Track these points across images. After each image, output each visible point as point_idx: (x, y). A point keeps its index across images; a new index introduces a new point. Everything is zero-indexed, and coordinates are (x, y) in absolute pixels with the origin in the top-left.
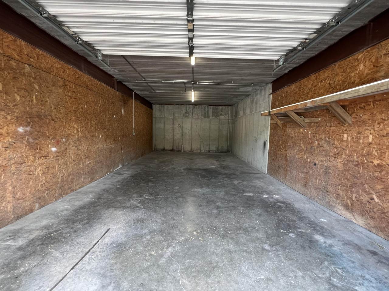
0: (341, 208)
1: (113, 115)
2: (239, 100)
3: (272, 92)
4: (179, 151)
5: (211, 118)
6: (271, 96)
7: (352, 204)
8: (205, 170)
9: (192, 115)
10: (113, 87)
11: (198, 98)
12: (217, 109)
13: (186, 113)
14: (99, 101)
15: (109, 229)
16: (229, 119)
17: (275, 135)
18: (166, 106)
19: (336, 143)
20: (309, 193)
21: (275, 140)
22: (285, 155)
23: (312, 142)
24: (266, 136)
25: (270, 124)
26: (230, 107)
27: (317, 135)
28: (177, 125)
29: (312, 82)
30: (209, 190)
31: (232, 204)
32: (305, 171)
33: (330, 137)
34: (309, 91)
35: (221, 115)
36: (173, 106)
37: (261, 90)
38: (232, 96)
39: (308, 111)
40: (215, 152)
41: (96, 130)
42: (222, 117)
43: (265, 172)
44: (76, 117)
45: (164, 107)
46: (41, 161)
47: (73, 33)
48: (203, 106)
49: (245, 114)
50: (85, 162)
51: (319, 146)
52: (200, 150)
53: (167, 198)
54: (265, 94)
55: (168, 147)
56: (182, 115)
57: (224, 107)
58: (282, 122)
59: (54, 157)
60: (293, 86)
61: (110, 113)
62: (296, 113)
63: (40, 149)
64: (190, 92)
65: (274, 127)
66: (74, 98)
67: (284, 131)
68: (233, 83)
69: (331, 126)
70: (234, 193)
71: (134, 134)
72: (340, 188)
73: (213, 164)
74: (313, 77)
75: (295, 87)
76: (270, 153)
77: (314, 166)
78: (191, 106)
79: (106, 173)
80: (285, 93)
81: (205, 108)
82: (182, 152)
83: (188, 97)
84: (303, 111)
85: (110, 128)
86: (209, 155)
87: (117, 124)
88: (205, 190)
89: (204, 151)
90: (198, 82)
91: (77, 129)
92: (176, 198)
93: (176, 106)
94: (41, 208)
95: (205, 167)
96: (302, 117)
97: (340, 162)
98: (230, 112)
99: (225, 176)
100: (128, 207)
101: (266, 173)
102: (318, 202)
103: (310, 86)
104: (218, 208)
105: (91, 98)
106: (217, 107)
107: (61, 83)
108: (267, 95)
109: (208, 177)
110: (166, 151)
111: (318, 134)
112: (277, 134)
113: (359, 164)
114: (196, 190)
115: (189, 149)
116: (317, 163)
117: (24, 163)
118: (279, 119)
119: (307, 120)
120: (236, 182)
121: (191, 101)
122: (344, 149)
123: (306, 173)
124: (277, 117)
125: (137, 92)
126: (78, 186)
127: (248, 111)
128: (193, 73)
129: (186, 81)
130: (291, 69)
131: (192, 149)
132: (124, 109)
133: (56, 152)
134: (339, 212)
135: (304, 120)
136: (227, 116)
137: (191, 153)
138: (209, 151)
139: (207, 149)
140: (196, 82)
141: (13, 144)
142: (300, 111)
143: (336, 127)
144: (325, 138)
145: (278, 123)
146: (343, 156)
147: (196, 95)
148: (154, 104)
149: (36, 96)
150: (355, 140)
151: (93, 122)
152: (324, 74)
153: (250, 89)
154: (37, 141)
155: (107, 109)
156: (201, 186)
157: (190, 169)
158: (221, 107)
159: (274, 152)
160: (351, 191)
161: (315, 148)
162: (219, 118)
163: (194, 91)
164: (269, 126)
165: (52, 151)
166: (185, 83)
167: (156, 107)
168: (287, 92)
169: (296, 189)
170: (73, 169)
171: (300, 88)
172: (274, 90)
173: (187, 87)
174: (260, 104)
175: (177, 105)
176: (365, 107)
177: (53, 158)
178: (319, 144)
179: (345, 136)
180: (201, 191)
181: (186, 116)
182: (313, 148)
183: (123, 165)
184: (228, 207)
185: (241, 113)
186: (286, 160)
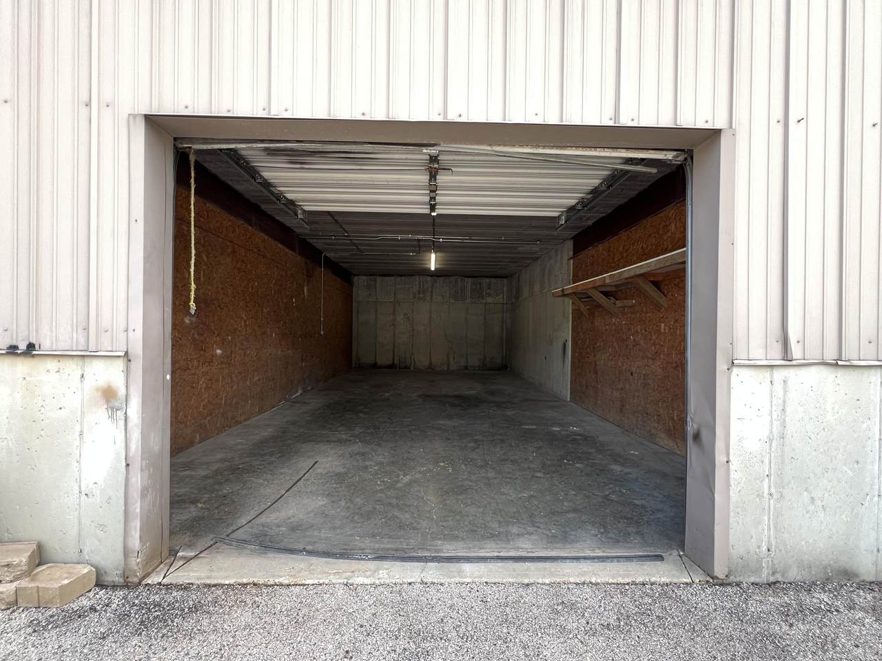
0: (663, 436)
1: (292, 297)
2: (521, 266)
3: (574, 254)
4: (406, 367)
5: (468, 301)
6: (572, 261)
7: (674, 427)
8: (456, 396)
9: (432, 296)
10: (292, 249)
11: (443, 264)
12: (480, 284)
13: (419, 291)
14: (274, 274)
15: (317, 462)
16: (503, 304)
17: (580, 330)
18: (379, 279)
19: (654, 338)
20: (626, 421)
21: (579, 339)
22: (593, 363)
23: (627, 338)
24: (567, 334)
25: (571, 311)
26: (505, 280)
27: (632, 327)
28: (402, 317)
29: (623, 244)
30: (462, 422)
31: (500, 437)
32: (619, 386)
33: (647, 329)
34: (620, 257)
35: (490, 295)
36: (393, 278)
37: (556, 251)
38: (507, 260)
39: (621, 288)
40: (479, 370)
41: (268, 323)
42: (490, 300)
43: (566, 398)
44: (244, 302)
45: (375, 281)
46: (205, 369)
47: (279, 192)
48: (453, 279)
49: (533, 295)
50: (253, 378)
51: (636, 344)
52: (449, 365)
53: (395, 431)
54: (562, 258)
55: (384, 359)
56: (411, 296)
57: (493, 280)
58: (587, 307)
59: (218, 364)
60: (600, 247)
61: (288, 293)
62: (602, 292)
63: (205, 351)
64: (428, 254)
65: (577, 316)
66: (243, 272)
67: (592, 323)
68: (505, 240)
69: (647, 313)
70: (505, 425)
71: (322, 333)
72: (660, 405)
73: (472, 389)
74: (624, 235)
75: (603, 250)
76: (573, 363)
77: (631, 377)
78: (429, 279)
79: (280, 401)
80: (591, 258)
81: (456, 282)
82: (412, 368)
83: (424, 262)
84: (614, 289)
85: (287, 321)
86: (466, 373)
87: (296, 313)
88: (456, 422)
89: (455, 368)
90: (443, 239)
91: (245, 321)
92: (410, 431)
93: (399, 279)
94: (201, 442)
95: (457, 393)
96: (612, 298)
97: (659, 365)
98: (505, 289)
99: (493, 404)
100: (334, 441)
101: (569, 400)
102: (638, 434)
103: (621, 249)
104: (476, 441)
105: (263, 269)
106: (479, 280)
107: (230, 250)
108: (565, 261)
109: (462, 406)
110: (380, 367)
111: (633, 325)
112: (582, 328)
113: (677, 366)
114: (442, 422)
115: (427, 364)
116: (634, 370)
117: (189, 369)
118: (582, 302)
119: (619, 303)
120: (509, 413)
121: (429, 269)
122: (662, 346)
123: (622, 389)
124: (580, 299)
125: (327, 255)
126: (243, 418)
127: (537, 288)
128: (434, 225)
129: (420, 237)
130: (595, 220)
131: (431, 363)
132: (308, 285)
133: (221, 355)
134: (662, 444)
135: (615, 304)
136: (501, 296)
137: (431, 372)
138: (466, 368)
139: (463, 364)
140: (440, 239)
141: (179, 340)
142: (608, 289)
143: (653, 313)
144: (641, 330)
145: (582, 310)
146: (662, 356)
147: (439, 258)
148: (355, 275)
149: (204, 270)
150: (672, 330)
151: (265, 310)
152: (636, 233)
153: (537, 249)
154: (202, 338)
155: (284, 286)
156: (450, 417)
157: (429, 396)
158: (488, 280)
159: (579, 361)
160: (672, 407)
161: (631, 347)
162: (484, 301)
163: (435, 252)
164: (571, 315)
165: (216, 355)
166: (419, 240)
167: (360, 281)
168: (593, 257)
169: (611, 420)
170: (238, 386)
171: (609, 251)
172: (577, 250)
173: (423, 247)
174: (556, 276)
175: (401, 276)
176: (678, 283)
177: (217, 366)
178: (634, 340)
179: (663, 325)
180: (449, 423)
181: (419, 299)
182: (628, 347)
183: (305, 391)
184: (493, 441)
185: (525, 292)
186: (596, 373)
